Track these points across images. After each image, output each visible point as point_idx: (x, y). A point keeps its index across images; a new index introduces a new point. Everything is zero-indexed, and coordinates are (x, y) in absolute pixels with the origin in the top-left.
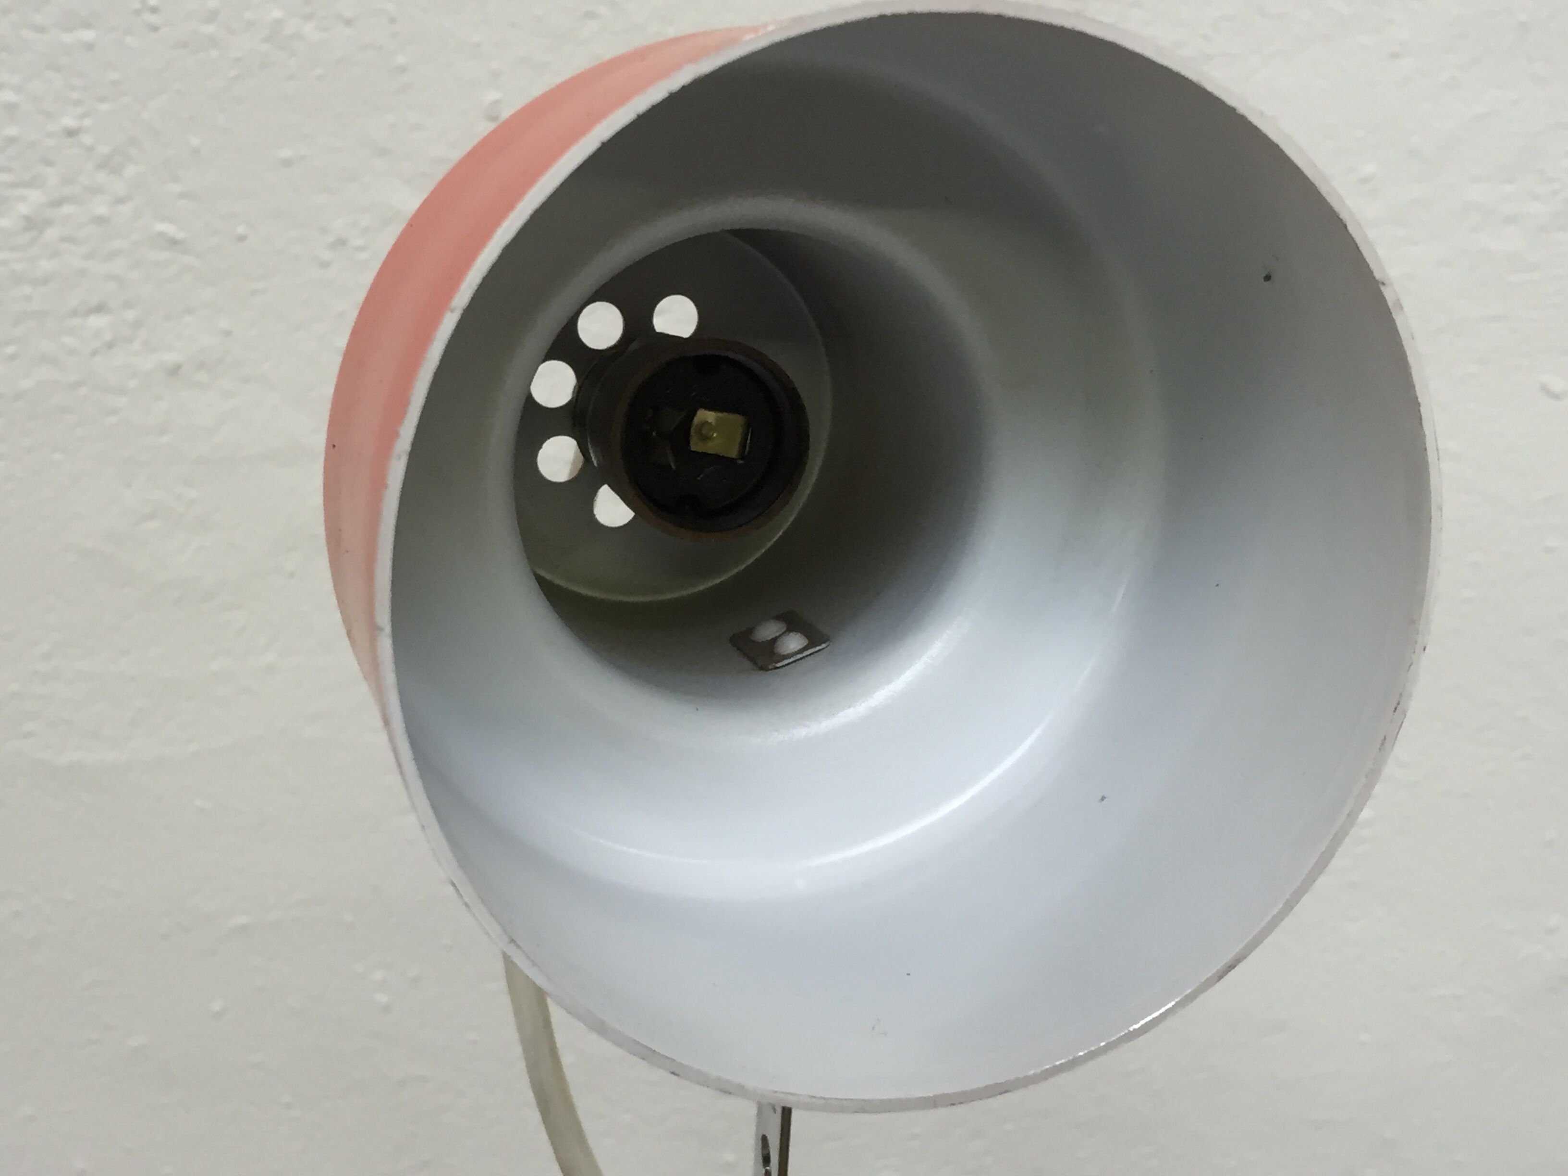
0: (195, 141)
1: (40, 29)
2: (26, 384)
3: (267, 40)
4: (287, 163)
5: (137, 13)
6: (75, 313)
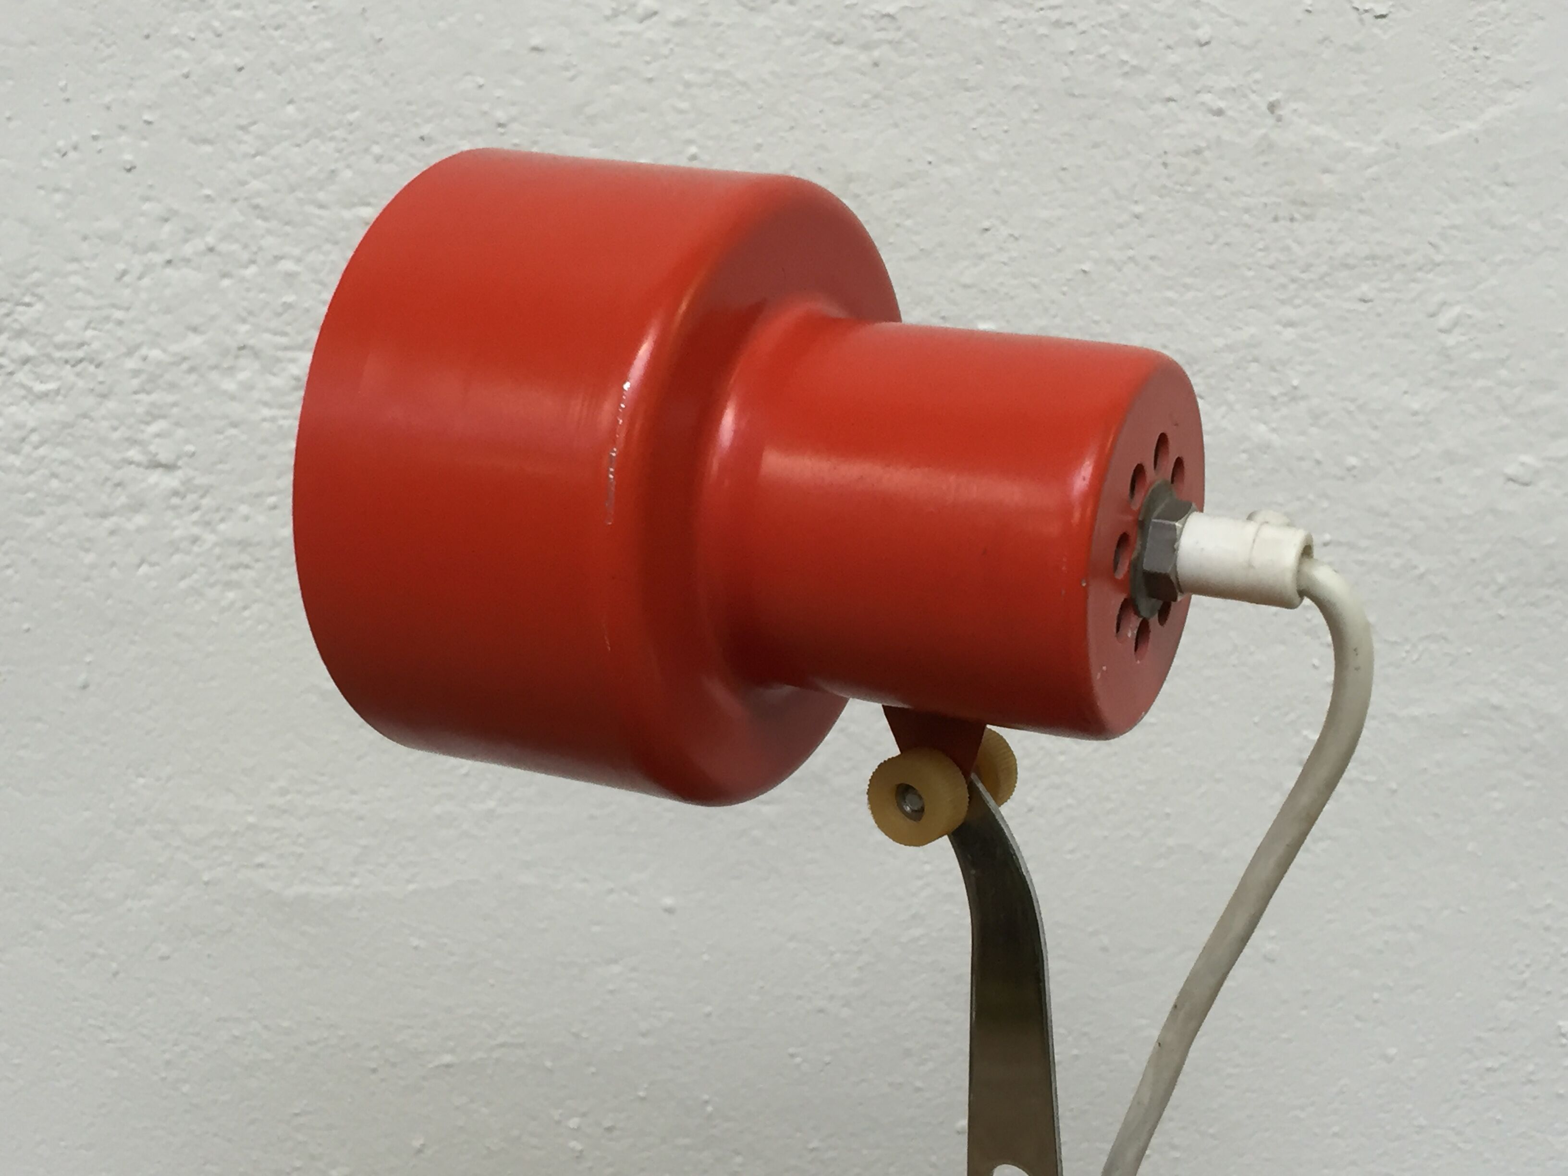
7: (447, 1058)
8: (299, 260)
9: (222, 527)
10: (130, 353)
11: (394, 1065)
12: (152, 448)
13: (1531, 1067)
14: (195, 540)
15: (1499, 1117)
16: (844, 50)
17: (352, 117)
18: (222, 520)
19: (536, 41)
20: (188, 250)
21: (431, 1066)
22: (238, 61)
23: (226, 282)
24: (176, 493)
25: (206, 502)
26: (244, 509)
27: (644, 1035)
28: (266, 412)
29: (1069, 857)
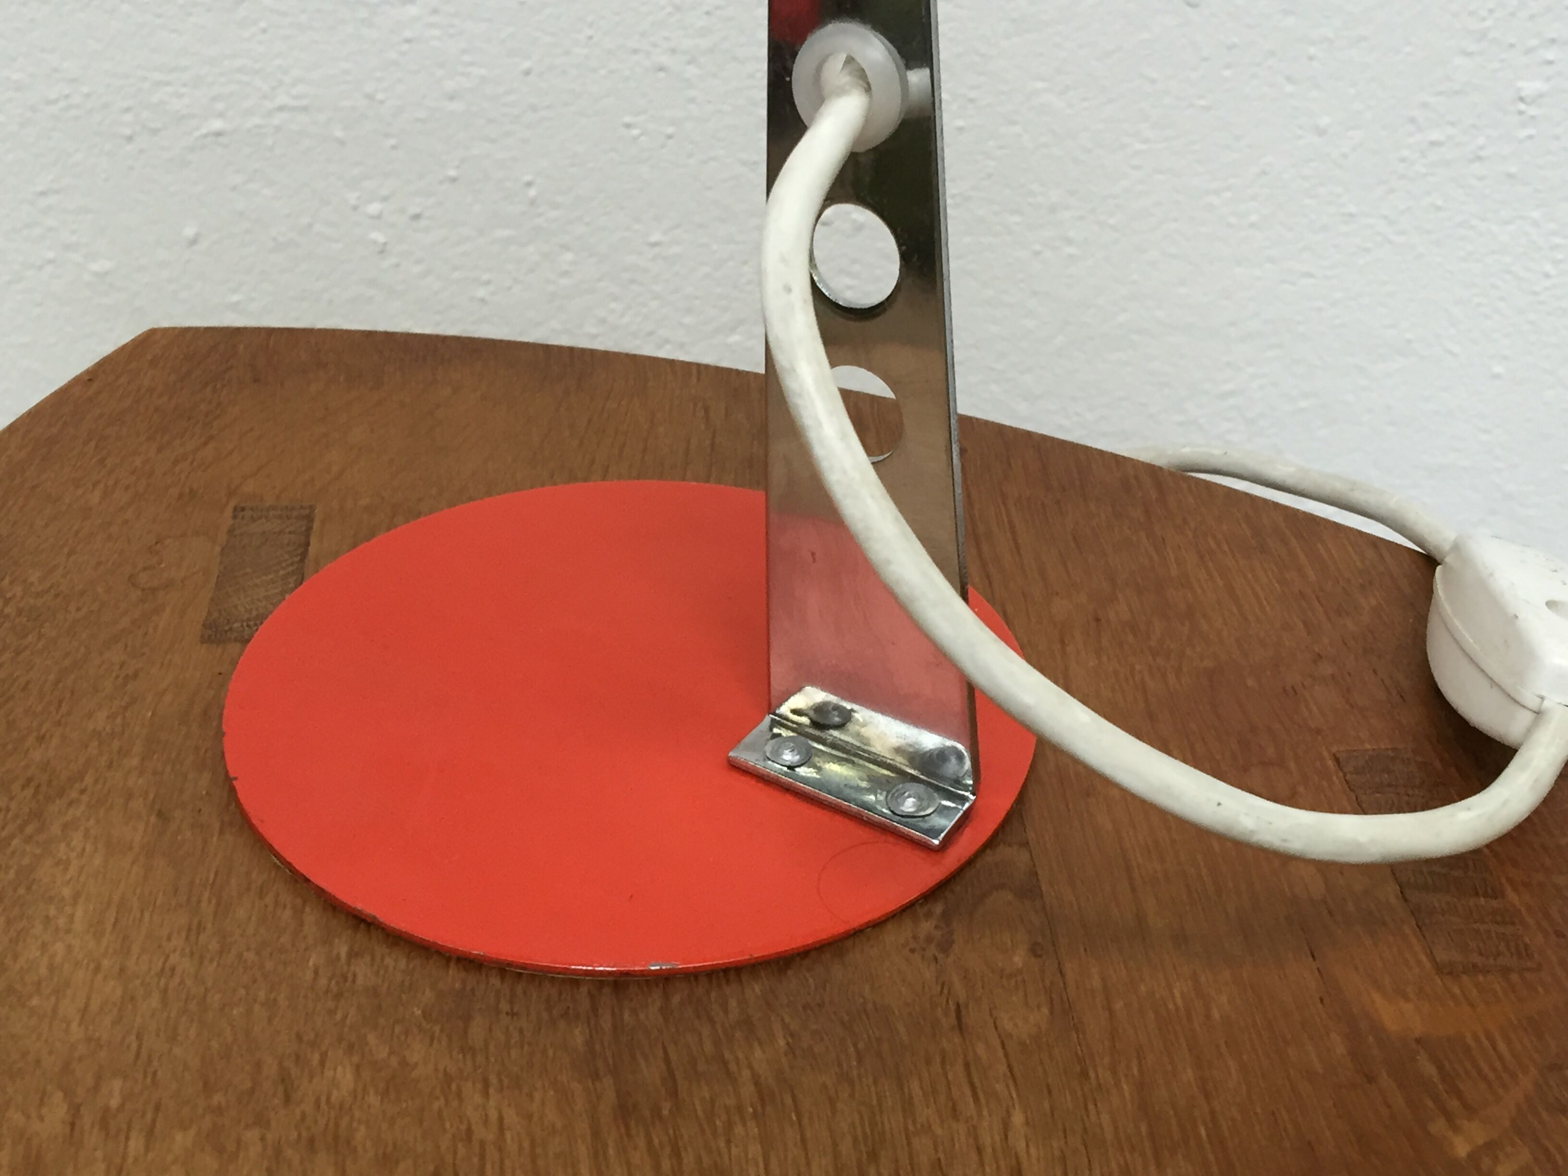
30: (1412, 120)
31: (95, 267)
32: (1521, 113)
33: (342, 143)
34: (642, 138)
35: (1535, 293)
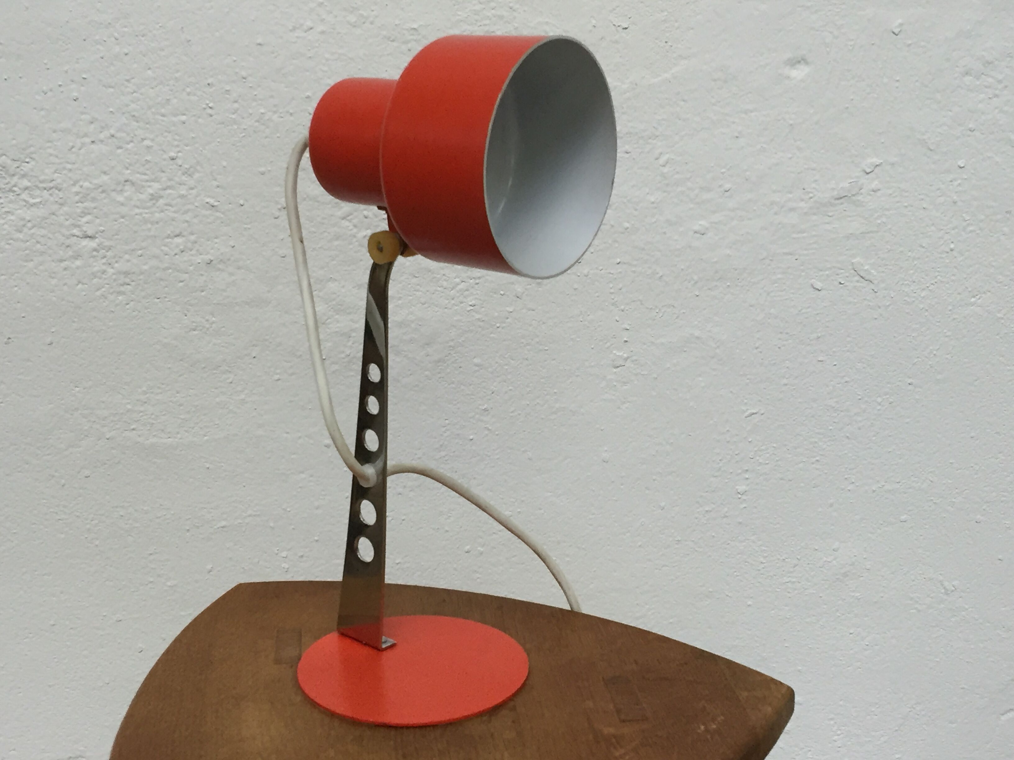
0: (225, 164)
1: (163, 115)
2: (146, 267)
3: (257, 121)
4: (263, 174)
5: (205, 109)
6: (169, 237)
7: (223, 523)
8: (153, 140)
9: (116, 265)
10: (74, 185)
11: (198, 527)
12: (84, 229)
13: (726, 509)
14: (104, 272)
15: (713, 534)
16: (395, 44)
17: (177, 75)
18: (117, 262)
19: (259, 41)
20: (102, 136)
21: (215, 527)
22: (126, 51)
23: (119, 151)
24: (95, 250)
25: (109, 254)
26: (127, 257)
27: (317, 508)
28: (137, 211)
29: (511, 415)
30: (698, 502)
31: (169, 584)
32: (740, 498)
33: (273, 528)
34: (393, 521)
35: (759, 570)
